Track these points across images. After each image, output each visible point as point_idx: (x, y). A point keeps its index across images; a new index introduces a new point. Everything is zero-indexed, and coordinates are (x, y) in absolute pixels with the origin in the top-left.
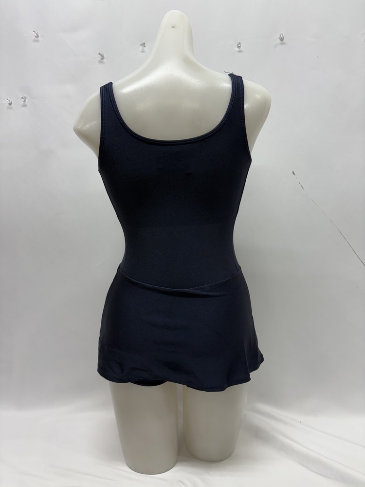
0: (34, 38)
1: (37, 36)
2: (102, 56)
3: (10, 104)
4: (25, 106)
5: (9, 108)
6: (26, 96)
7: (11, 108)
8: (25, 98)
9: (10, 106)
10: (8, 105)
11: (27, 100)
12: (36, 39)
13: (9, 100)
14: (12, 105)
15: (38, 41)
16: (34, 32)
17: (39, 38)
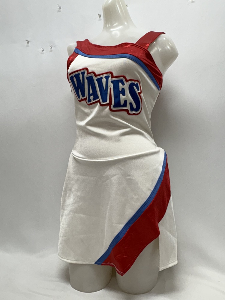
0: (58, 10)
1: (60, 8)
3: (43, 51)
4: (51, 51)
5: (42, 53)
6: (52, 45)
7: (43, 53)
8: (52, 46)
9: (42, 52)
10: (41, 51)
11: (53, 48)
12: (60, 10)
13: (42, 48)
14: (44, 51)
15: (60, 11)
16: (58, 5)
17: (61, 10)
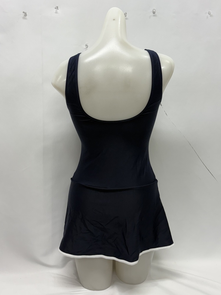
2: (25, 14)
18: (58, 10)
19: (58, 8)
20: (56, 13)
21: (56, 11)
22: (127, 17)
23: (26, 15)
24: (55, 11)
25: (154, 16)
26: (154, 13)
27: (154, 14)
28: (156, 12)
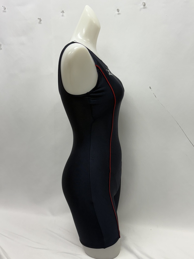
0: (3, 10)
4: (1, 49)
11: (2, 46)
16: (3, 7)
17: (6, 10)
18: (64, 14)
19: (64, 12)
20: (63, 16)
21: (63, 14)
22: (120, 12)
23: (41, 21)
24: (61, 15)
25: (144, 8)
26: (144, 5)
27: (145, 7)
28: (146, 5)
